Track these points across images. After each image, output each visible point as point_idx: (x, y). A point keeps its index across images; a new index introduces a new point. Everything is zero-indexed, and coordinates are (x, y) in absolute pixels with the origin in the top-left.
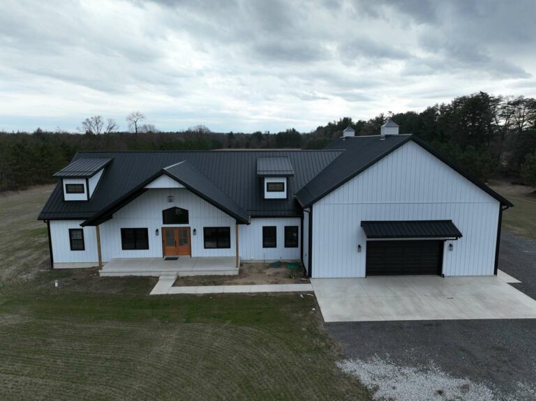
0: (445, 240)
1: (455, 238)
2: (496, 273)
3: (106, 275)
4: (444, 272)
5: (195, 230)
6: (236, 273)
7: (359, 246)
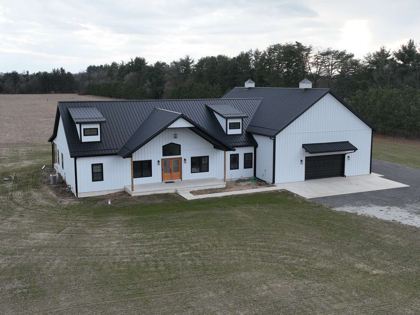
0: (346, 154)
1: (354, 151)
2: (370, 173)
3: (137, 195)
4: (345, 174)
5: (185, 160)
6: (224, 186)
7: (301, 161)
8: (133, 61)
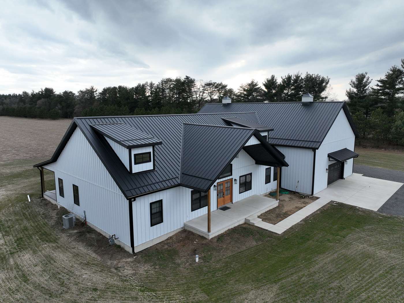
4: (344, 177)
5: (235, 180)
7: (327, 169)
8: (43, 90)
